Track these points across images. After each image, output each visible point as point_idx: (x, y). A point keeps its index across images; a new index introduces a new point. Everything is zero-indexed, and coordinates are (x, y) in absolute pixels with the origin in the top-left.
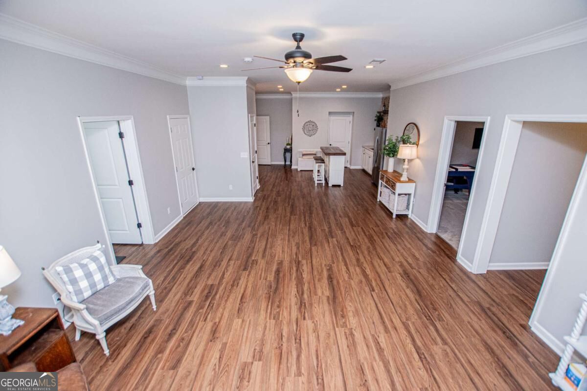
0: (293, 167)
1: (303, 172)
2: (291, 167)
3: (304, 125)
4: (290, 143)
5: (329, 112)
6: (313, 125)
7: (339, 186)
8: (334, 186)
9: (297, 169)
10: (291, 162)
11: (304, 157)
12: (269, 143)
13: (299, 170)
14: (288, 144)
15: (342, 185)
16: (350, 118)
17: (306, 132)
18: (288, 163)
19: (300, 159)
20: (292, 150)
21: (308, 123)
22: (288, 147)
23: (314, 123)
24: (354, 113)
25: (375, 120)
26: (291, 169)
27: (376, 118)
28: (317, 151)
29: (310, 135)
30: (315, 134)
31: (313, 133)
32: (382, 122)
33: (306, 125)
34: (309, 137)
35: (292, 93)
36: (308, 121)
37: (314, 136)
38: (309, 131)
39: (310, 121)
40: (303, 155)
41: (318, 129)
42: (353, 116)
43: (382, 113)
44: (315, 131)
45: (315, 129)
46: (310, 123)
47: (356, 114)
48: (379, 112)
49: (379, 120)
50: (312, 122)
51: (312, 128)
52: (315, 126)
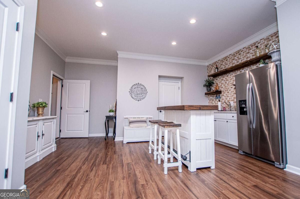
0: (117, 139)
1: (131, 145)
2: (114, 139)
3: (132, 88)
4: (114, 109)
5: (159, 76)
6: (142, 89)
7: (209, 168)
9: (123, 141)
10: (114, 132)
11: (132, 125)
12: (87, 111)
13: (125, 142)
14: (110, 111)
15: (213, 167)
17: (133, 96)
18: (111, 134)
19: (126, 128)
20: (115, 118)
21: (136, 86)
22: (112, 114)
23: (143, 86)
25: (204, 86)
26: (114, 142)
28: (147, 118)
29: (138, 99)
30: (144, 98)
31: (141, 98)
32: (212, 86)
33: (134, 87)
34: (137, 101)
35: (118, 52)
36: (136, 84)
37: (142, 101)
38: (137, 94)
39: (138, 83)
40: (130, 123)
41: (147, 92)
42: (181, 82)
43: (212, 78)
44: (144, 94)
45: (144, 92)
46: (139, 86)
47: (185, 79)
48: (209, 76)
49: (209, 84)
50: (140, 85)
51: (141, 92)
52: (144, 89)
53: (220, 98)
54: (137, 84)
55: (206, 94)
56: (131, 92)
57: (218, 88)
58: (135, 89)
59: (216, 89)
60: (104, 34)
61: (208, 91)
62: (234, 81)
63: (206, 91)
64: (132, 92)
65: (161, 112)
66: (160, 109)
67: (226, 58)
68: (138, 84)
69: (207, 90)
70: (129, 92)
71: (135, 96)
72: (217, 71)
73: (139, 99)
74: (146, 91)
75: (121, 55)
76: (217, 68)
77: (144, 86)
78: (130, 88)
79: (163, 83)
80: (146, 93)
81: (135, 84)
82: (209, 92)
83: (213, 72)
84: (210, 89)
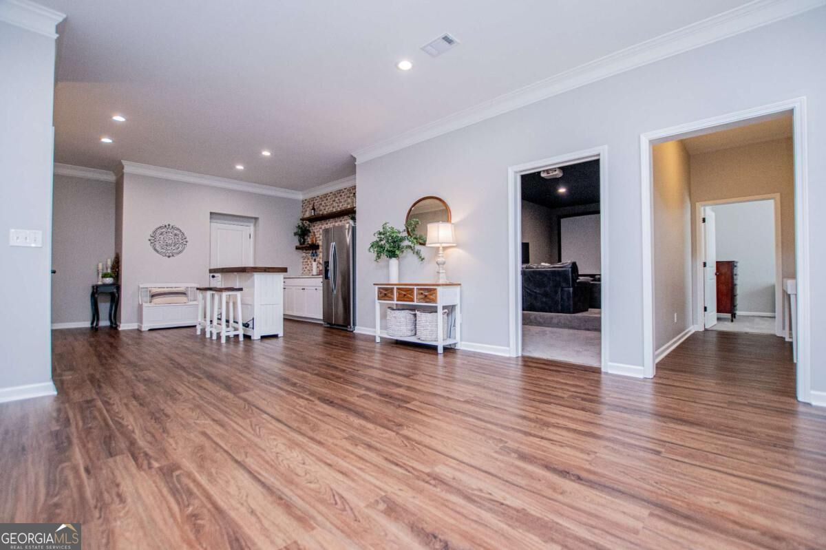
0: (125, 327)
1: (159, 331)
3: (154, 232)
5: (211, 213)
6: (176, 235)
7: (275, 336)
8: (263, 338)
11: (156, 300)
13: (145, 329)
14: (105, 276)
15: (281, 334)
16: (251, 228)
19: (145, 304)
20: (118, 287)
21: (163, 230)
22: (108, 281)
23: (178, 229)
24: (256, 219)
25: (295, 234)
27: (296, 230)
28: (188, 288)
29: (167, 254)
30: (180, 252)
31: (175, 251)
32: (308, 236)
33: (159, 231)
34: (167, 258)
35: (124, 162)
36: (164, 226)
37: (177, 257)
38: (167, 245)
39: (169, 225)
40: (153, 296)
41: (187, 242)
42: (255, 225)
43: (308, 223)
44: (181, 246)
45: (181, 241)
46: (169, 230)
47: (260, 221)
48: (303, 220)
49: (303, 233)
50: (172, 227)
51: (174, 240)
52: (180, 237)
53: (317, 256)
55: (297, 248)
56: (153, 240)
57: (314, 239)
58: (161, 234)
59: (312, 241)
61: (301, 244)
62: (320, 234)
63: (298, 244)
64: (155, 240)
65: (213, 277)
66: (213, 271)
67: (326, 196)
68: (167, 227)
69: (300, 241)
70: (149, 240)
71: (162, 249)
72: (313, 214)
73: (171, 255)
74: (186, 240)
76: (314, 209)
77: (180, 231)
78: (151, 233)
79: (219, 225)
80: (185, 243)
81: (161, 225)
82: (301, 246)
83: (307, 215)
84: (304, 242)
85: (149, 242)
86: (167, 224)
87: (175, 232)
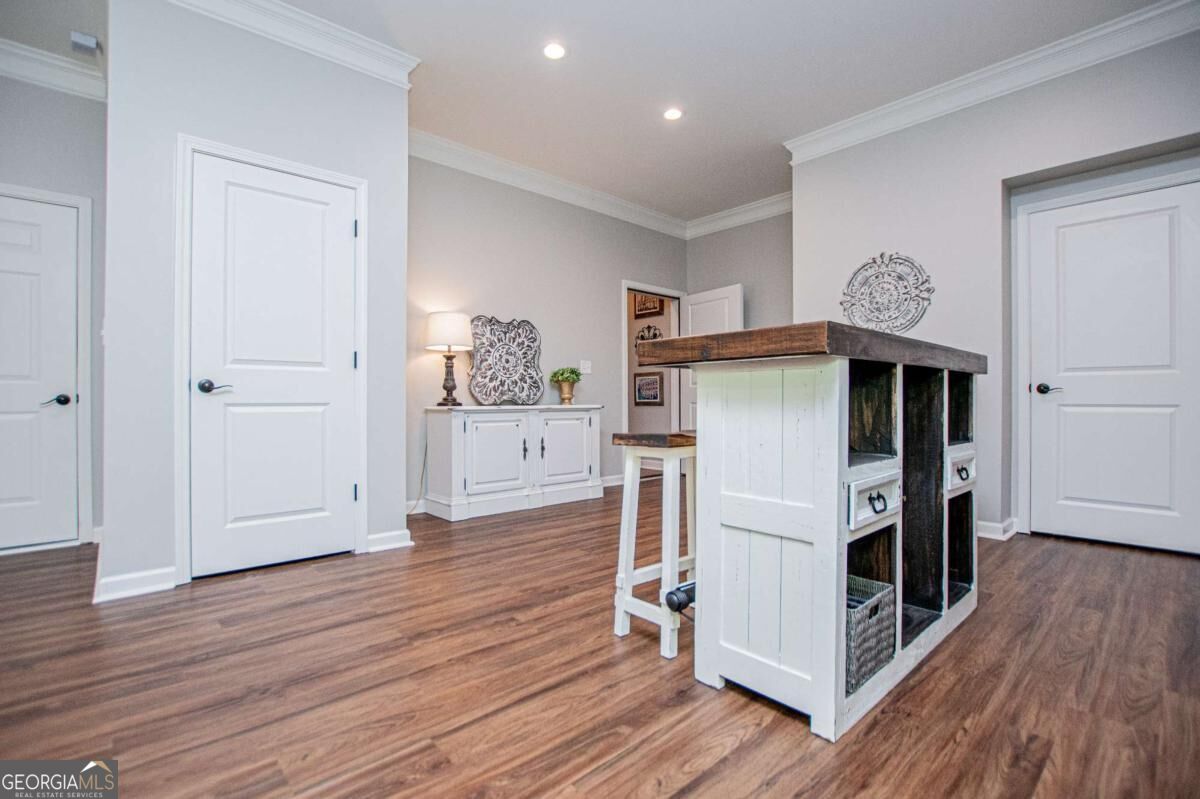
3: (851, 282)
5: (1008, 184)
6: (900, 277)
21: (871, 272)
23: (906, 261)
33: (861, 280)
35: (787, 147)
36: (871, 261)
38: (878, 309)
39: (882, 256)
44: (913, 305)
45: (914, 292)
46: (883, 269)
50: (890, 260)
51: (895, 293)
52: (912, 280)
54: (875, 262)
56: (849, 302)
58: (864, 284)
60: (673, 114)
64: (853, 301)
68: (879, 261)
70: (841, 304)
71: (869, 320)
74: (927, 285)
75: (802, 152)
77: (912, 264)
80: (925, 295)
81: (864, 261)
85: (842, 308)
86: (877, 255)
87: (900, 269)
